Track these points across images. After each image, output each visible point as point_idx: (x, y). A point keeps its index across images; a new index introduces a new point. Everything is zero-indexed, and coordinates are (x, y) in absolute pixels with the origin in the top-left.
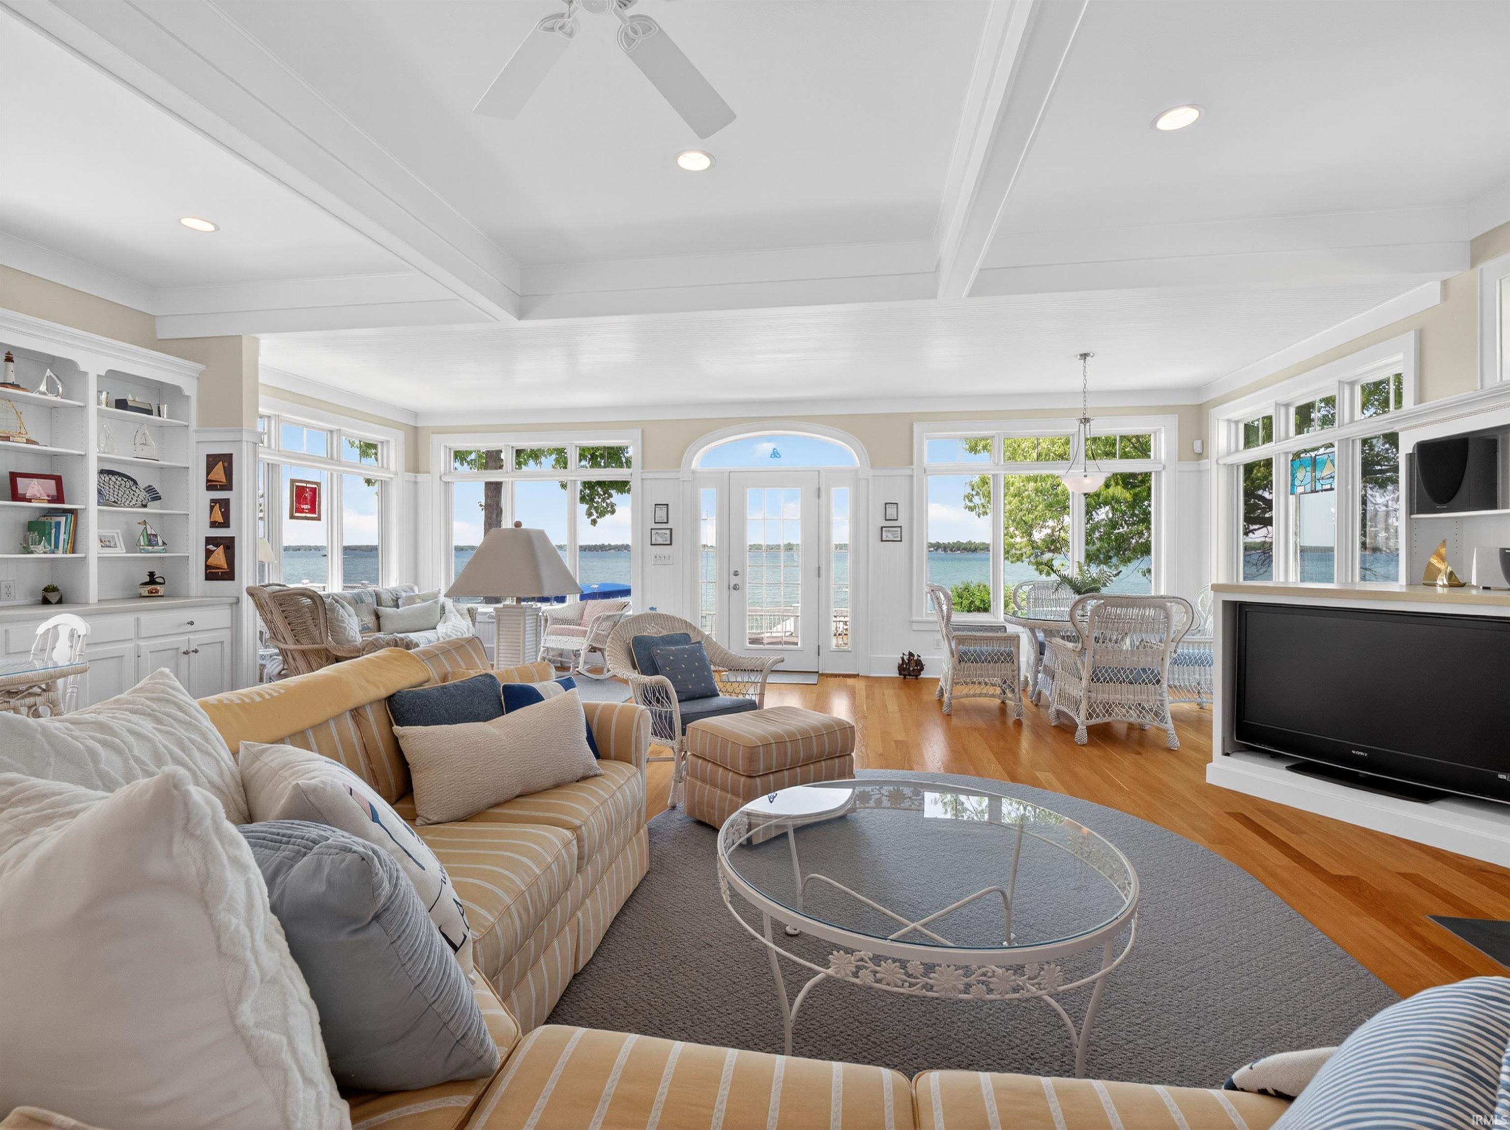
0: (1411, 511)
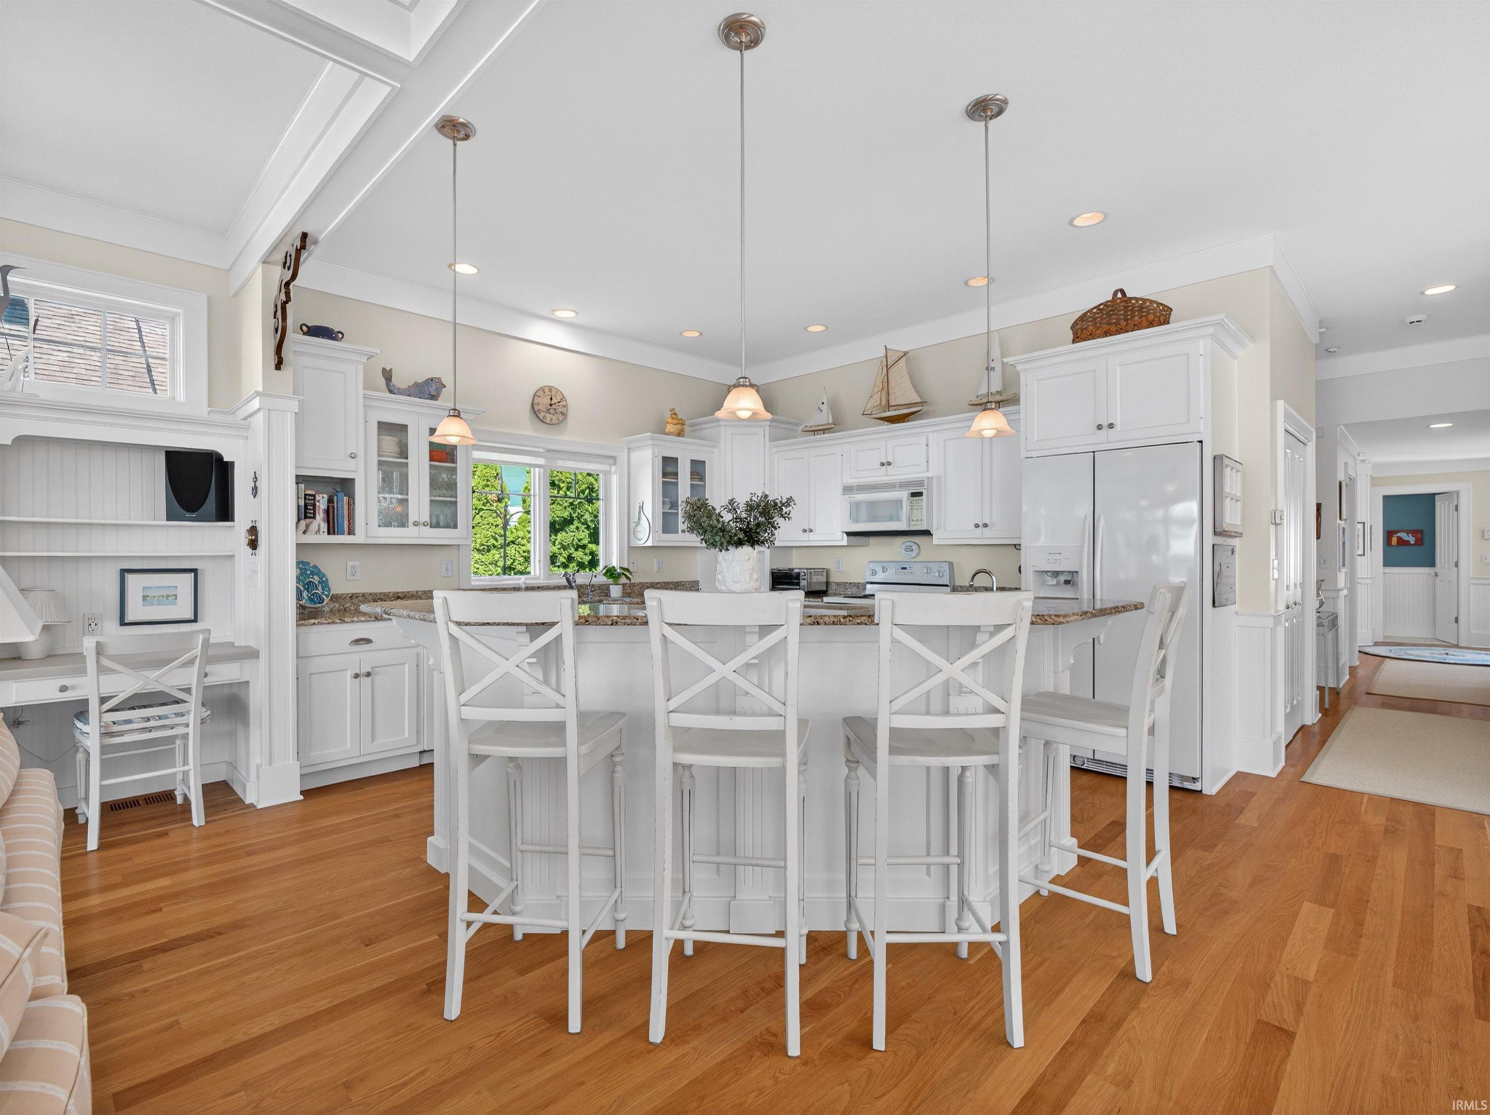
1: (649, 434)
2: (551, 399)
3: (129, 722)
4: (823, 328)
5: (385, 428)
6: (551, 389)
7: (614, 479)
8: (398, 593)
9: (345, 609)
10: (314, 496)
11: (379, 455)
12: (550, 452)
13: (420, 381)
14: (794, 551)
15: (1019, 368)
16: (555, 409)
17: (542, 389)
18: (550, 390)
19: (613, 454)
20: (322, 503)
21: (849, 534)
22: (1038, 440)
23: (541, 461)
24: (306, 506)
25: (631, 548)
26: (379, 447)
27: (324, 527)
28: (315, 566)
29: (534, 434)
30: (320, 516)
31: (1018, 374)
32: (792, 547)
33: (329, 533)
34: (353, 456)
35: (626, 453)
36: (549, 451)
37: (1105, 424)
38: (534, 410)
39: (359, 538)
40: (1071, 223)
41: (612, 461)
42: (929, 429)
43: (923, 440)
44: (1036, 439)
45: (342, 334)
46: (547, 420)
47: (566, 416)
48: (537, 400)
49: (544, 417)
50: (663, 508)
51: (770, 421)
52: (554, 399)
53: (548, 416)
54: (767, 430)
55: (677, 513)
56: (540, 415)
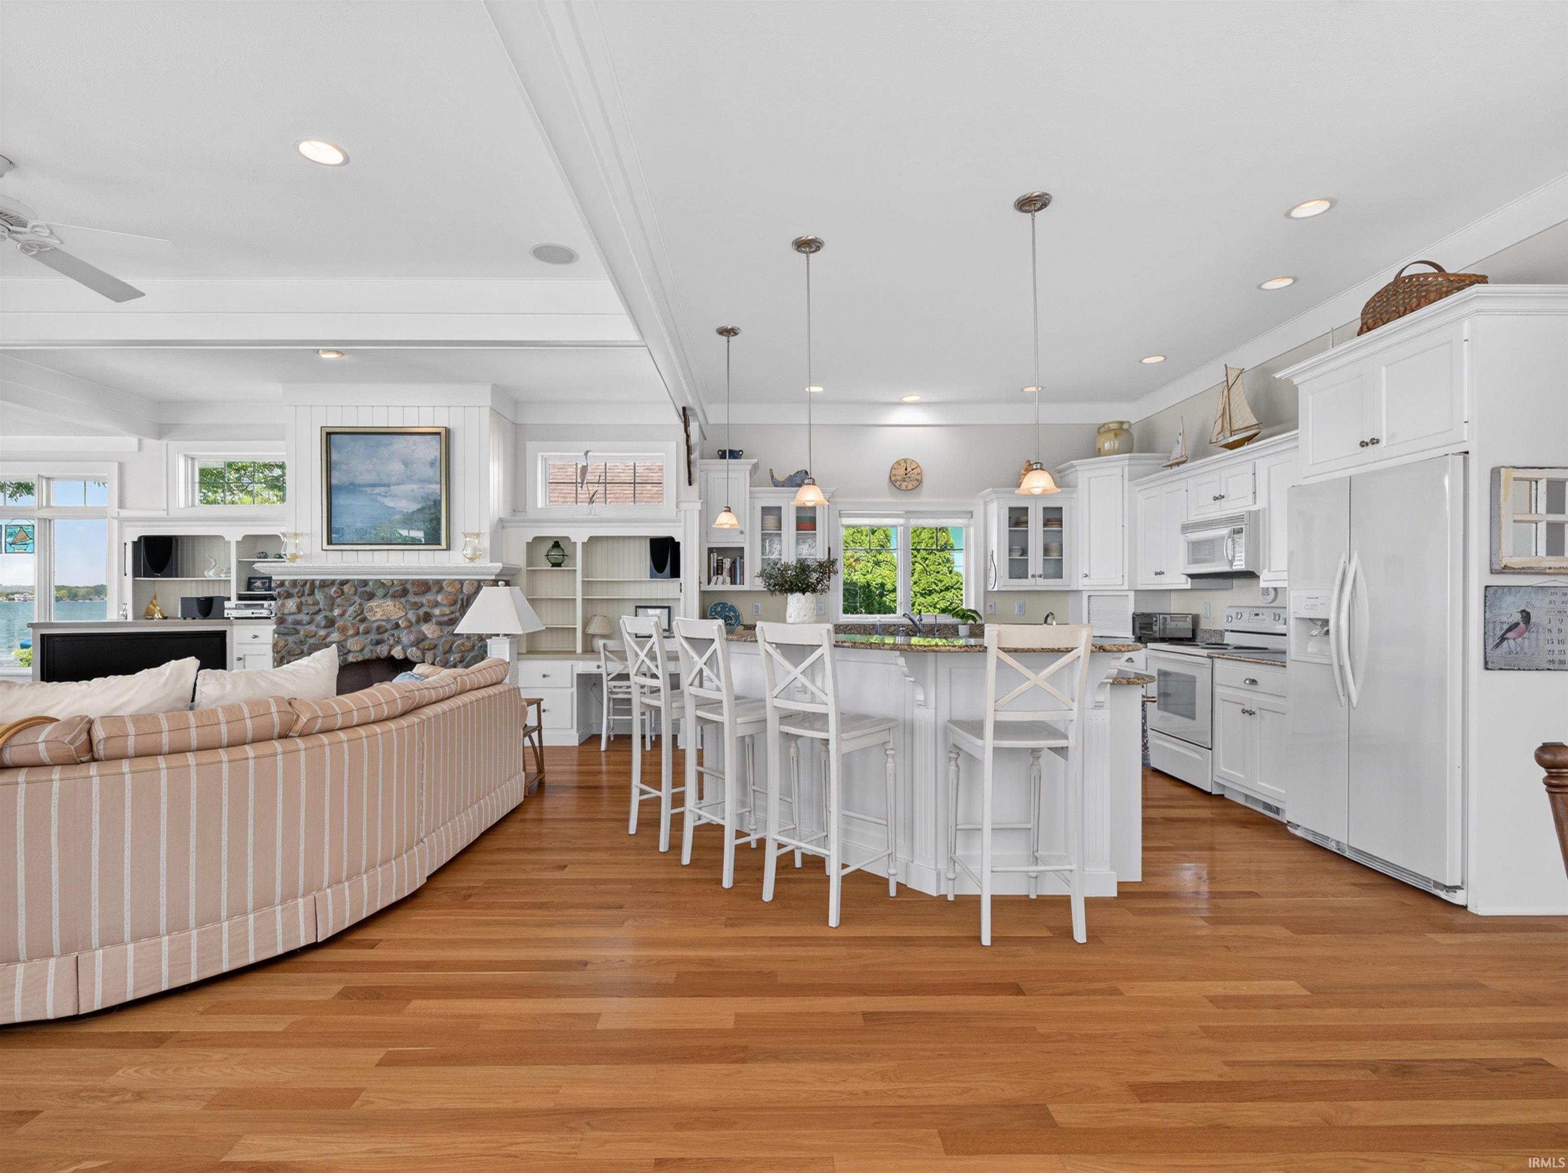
0: (136, 573)
1: (990, 489)
2: (906, 469)
3: (621, 687)
4: (1162, 359)
5: (766, 511)
6: (905, 461)
7: (972, 530)
10: (722, 560)
11: (762, 530)
12: (909, 514)
13: (792, 474)
14: (1173, 595)
15: (1296, 381)
16: (909, 477)
17: (898, 463)
19: (970, 509)
20: (727, 563)
21: (1192, 576)
22: (1313, 464)
23: (901, 521)
24: (718, 566)
25: (987, 593)
26: (762, 524)
27: (728, 579)
28: (731, 606)
29: (893, 500)
30: (725, 572)
31: (1295, 389)
32: (1170, 590)
33: (731, 584)
34: (742, 532)
35: (982, 507)
36: (907, 512)
37: (1367, 440)
38: (892, 481)
39: (746, 587)
40: (1288, 215)
41: (968, 516)
42: (1256, 455)
43: (1249, 467)
44: (1311, 463)
45: (741, 451)
46: (904, 487)
47: (920, 482)
48: (894, 472)
49: (901, 485)
50: (1010, 555)
51: (1130, 459)
52: (909, 469)
53: (904, 484)
54: (1126, 469)
55: (1027, 559)
56: (898, 484)
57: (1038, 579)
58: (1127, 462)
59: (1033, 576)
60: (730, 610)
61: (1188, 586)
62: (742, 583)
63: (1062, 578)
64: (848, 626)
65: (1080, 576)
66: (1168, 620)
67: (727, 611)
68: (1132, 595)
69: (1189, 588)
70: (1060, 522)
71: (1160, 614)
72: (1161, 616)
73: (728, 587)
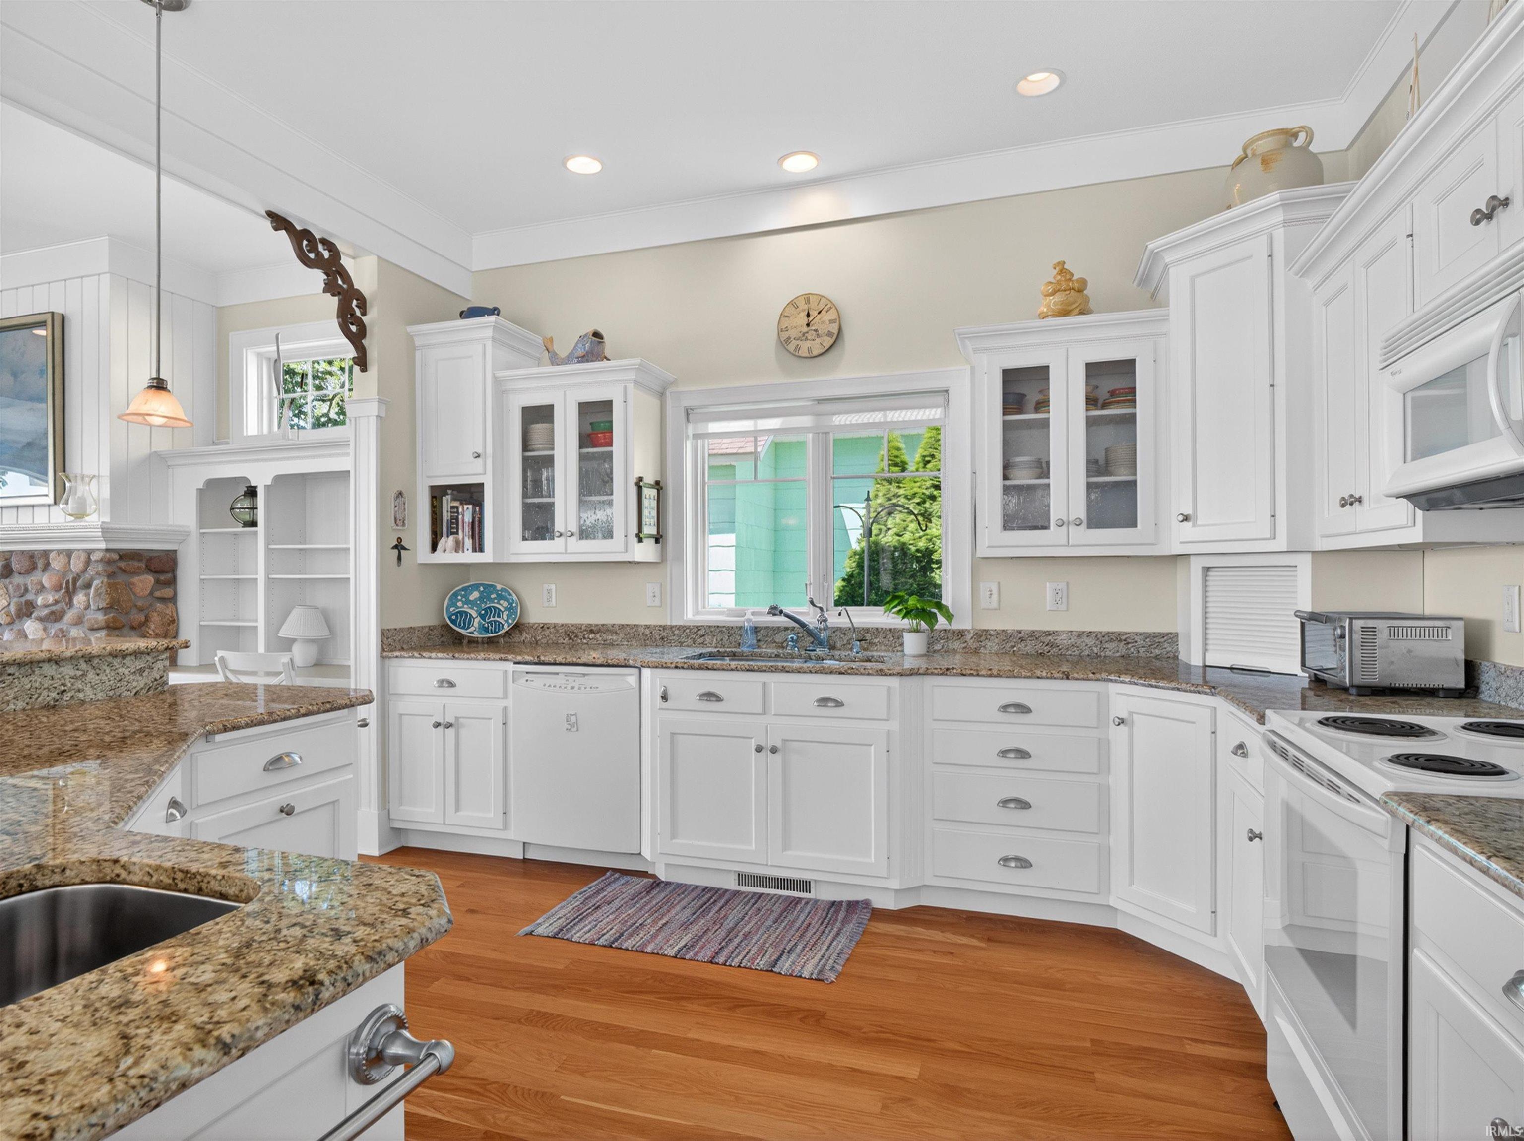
2: (808, 315)
6: (807, 298)
8: (591, 625)
9: (537, 643)
11: (525, 450)
13: (576, 342)
16: (816, 331)
17: (793, 304)
18: (808, 301)
20: (466, 515)
23: (805, 421)
24: (451, 518)
25: (979, 562)
26: (525, 438)
27: (468, 543)
29: (787, 380)
30: (463, 531)
33: (474, 550)
34: (476, 456)
36: (820, 401)
38: (784, 343)
39: (487, 557)
41: (940, 399)
45: (498, 309)
46: (804, 352)
47: (838, 338)
48: (786, 323)
49: (798, 348)
50: (1005, 477)
51: (1286, 205)
52: (813, 313)
53: (805, 346)
54: (1280, 234)
55: (1048, 485)
56: (791, 347)
57: (1072, 528)
58: (1279, 217)
59: (1061, 524)
60: (500, 597)
61: (1415, 536)
62: (479, 547)
63: (1134, 525)
64: (698, 628)
65: (1175, 519)
66: (1383, 636)
67: (492, 601)
68: (1305, 563)
69: (1420, 540)
70: (1129, 395)
71: (1353, 617)
72: (1358, 624)
73: (468, 557)
